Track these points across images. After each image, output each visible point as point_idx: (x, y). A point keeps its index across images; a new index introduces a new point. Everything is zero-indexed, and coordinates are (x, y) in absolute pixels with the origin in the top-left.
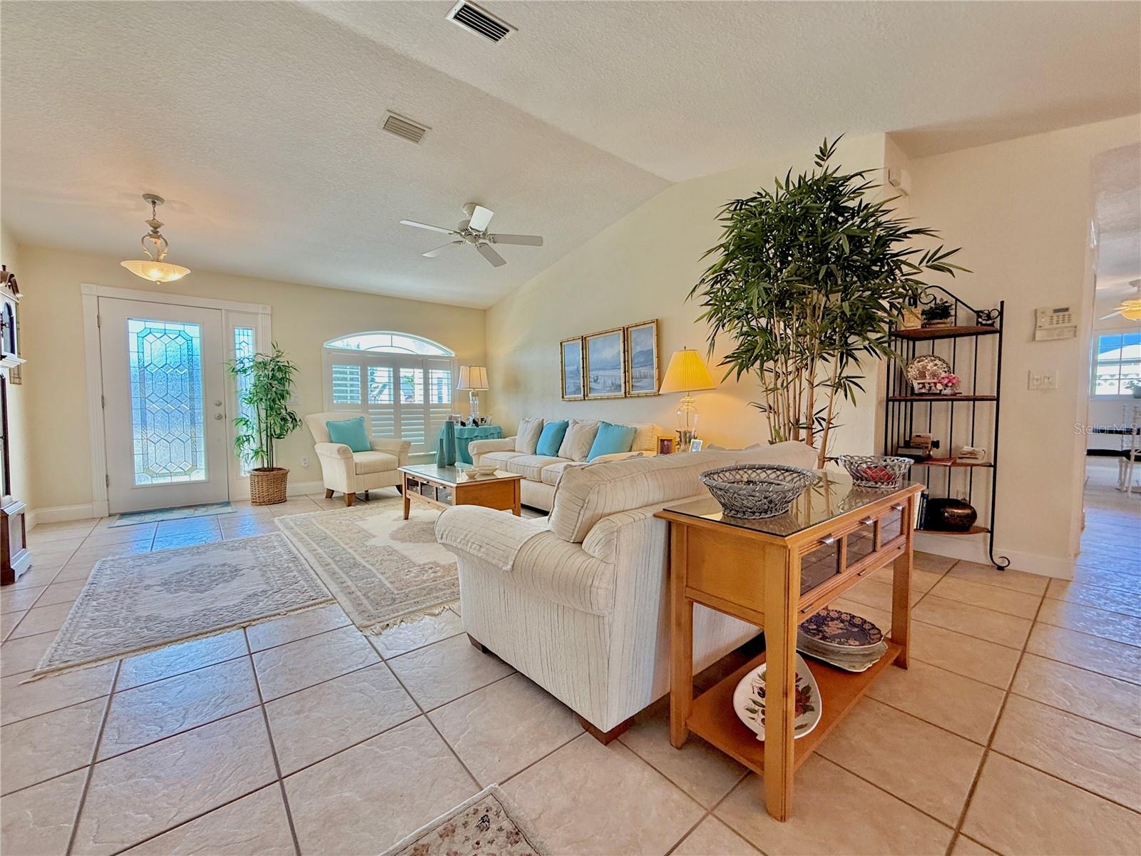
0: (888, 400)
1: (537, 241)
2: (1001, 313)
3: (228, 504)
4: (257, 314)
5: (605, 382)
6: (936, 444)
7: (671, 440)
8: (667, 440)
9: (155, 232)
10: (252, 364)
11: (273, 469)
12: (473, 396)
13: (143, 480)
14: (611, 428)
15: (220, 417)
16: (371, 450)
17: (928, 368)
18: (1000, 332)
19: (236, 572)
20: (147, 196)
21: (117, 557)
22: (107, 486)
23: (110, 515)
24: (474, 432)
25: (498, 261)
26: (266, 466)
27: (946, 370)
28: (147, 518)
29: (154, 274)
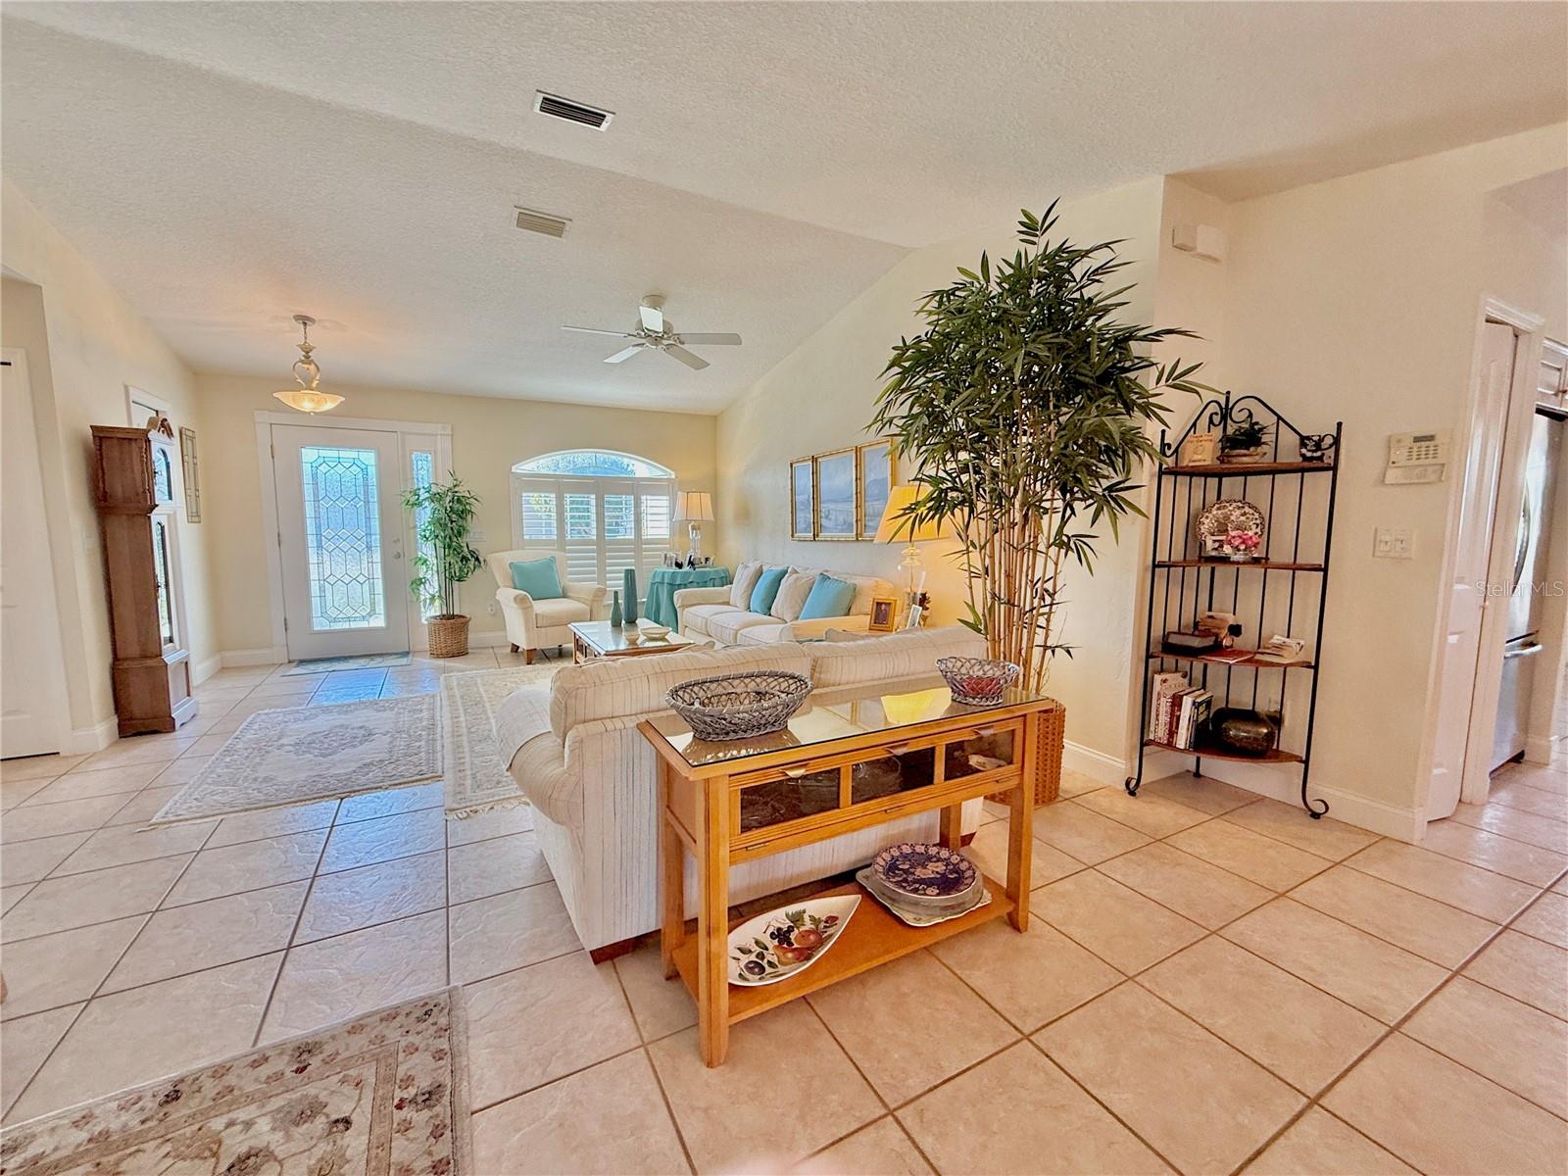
0: (1155, 566)
1: (734, 340)
2: (1337, 441)
3: (407, 654)
4: (436, 435)
5: (836, 519)
6: (1235, 630)
7: (890, 604)
8: (885, 604)
9: (307, 359)
10: (427, 495)
11: (453, 617)
12: (693, 528)
13: (319, 624)
14: (828, 582)
15: (398, 556)
16: (564, 597)
17: (1233, 518)
18: (1334, 468)
19: (369, 735)
20: (298, 318)
21: (273, 710)
22: (286, 630)
23: (290, 662)
24: (689, 578)
25: (700, 364)
26: (445, 613)
27: (1258, 522)
28: (321, 667)
29: (307, 404)
